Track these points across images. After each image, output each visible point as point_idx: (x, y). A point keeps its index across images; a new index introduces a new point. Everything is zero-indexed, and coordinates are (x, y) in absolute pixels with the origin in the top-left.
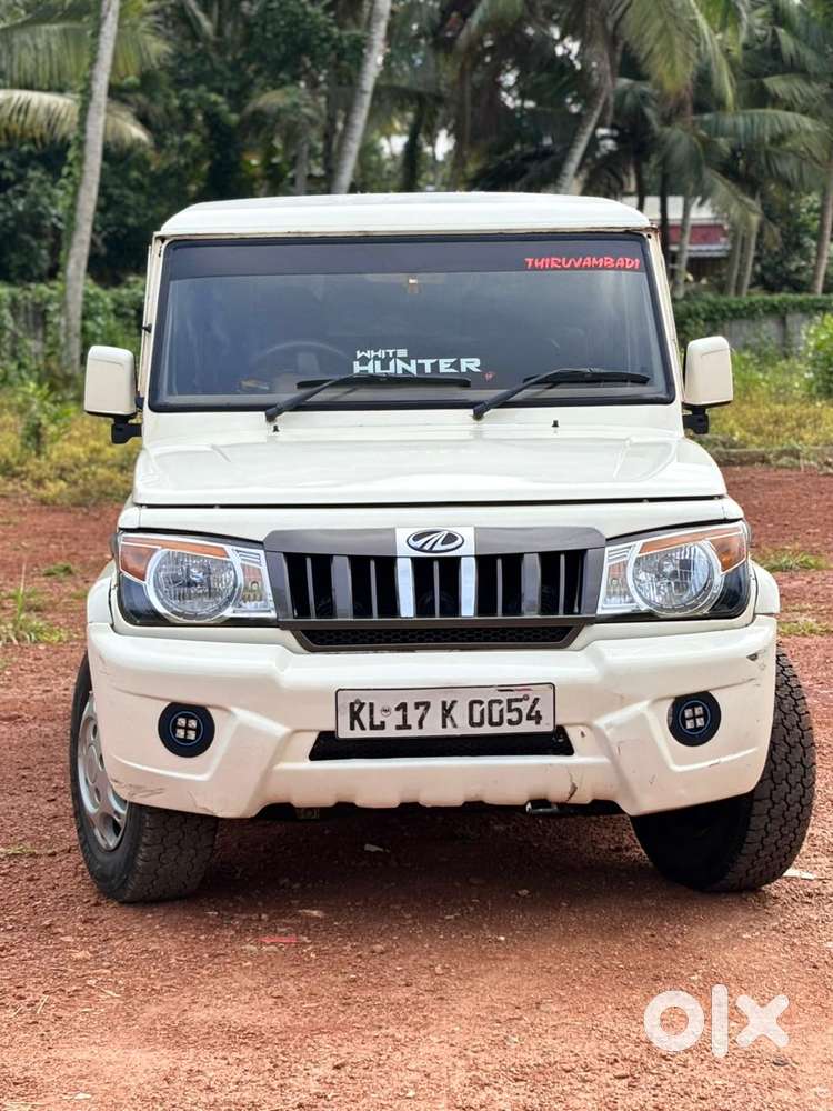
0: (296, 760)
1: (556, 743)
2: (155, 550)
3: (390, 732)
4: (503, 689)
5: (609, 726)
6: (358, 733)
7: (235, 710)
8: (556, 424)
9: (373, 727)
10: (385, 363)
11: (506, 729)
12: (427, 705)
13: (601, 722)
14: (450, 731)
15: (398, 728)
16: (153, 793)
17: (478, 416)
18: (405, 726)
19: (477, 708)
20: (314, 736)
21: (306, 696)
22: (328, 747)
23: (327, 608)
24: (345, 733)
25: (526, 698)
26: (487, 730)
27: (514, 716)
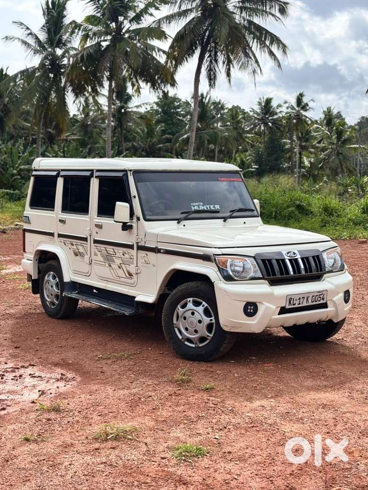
0: (275, 315)
1: (325, 306)
2: (228, 260)
3: (297, 306)
4: (319, 292)
5: (336, 300)
6: (290, 307)
7: (264, 303)
8: (245, 223)
9: (293, 305)
10: (199, 206)
11: (318, 303)
12: (304, 297)
13: (334, 299)
14: (308, 304)
15: (298, 304)
16: (238, 328)
17: (225, 221)
18: (300, 304)
19: (313, 298)
20: (280, 308)
21: (279, 297)
22: (283, 311)
23: (274, 274)
24: (288, 307)
25: (322, 294)
26: (315, 303)
27: (319, 299)
